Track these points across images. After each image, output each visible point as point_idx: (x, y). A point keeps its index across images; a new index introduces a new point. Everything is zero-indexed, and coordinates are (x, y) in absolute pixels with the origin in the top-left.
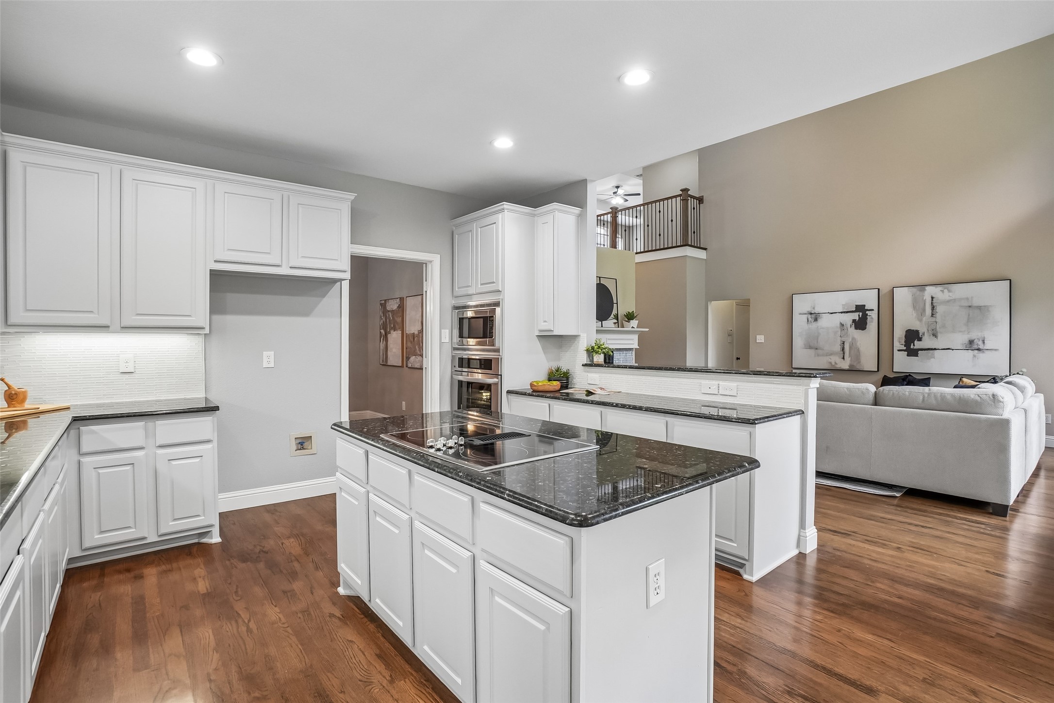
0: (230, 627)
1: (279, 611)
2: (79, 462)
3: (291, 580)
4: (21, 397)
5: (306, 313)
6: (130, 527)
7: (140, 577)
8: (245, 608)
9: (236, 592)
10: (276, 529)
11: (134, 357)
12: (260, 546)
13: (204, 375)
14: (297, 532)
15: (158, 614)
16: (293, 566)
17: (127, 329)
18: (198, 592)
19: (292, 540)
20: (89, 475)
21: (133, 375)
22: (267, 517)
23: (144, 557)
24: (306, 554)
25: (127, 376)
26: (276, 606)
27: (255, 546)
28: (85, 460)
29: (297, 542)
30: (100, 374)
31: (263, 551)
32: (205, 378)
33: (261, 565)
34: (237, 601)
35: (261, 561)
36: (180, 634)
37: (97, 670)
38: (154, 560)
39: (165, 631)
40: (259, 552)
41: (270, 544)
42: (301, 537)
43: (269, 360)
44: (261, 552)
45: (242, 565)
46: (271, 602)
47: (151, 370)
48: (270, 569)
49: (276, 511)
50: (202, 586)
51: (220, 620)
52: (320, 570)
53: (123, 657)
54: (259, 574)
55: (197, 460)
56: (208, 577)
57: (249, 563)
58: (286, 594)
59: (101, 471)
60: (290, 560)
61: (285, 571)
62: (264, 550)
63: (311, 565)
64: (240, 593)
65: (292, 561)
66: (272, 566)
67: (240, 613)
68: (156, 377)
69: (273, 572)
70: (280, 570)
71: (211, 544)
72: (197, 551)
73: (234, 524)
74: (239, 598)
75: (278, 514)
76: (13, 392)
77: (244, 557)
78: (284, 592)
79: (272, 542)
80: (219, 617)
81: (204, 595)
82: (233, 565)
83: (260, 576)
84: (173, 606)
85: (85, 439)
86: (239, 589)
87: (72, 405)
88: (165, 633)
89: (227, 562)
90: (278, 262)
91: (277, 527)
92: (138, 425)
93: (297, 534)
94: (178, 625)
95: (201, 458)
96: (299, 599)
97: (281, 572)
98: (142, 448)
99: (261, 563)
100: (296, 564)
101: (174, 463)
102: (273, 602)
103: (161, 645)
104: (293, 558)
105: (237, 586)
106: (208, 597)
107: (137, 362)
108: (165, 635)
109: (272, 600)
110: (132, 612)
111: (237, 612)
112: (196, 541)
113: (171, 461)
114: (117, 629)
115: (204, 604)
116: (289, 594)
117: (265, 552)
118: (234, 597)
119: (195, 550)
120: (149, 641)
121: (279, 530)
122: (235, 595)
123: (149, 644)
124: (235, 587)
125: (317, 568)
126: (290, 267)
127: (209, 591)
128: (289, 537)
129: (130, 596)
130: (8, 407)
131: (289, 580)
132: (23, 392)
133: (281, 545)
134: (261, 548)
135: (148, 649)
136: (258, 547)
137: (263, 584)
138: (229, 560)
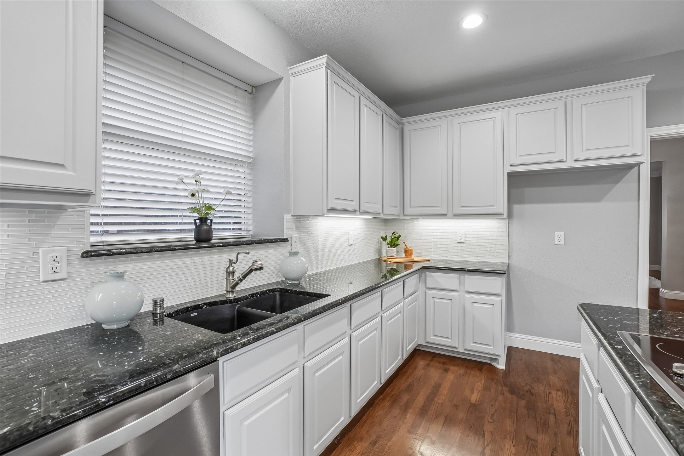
0: (472, 442)
1: (514, 452)
2: (426, 292)
3: (539, 430)
4: (410, 252)
5: (598, 199)
6: (449, 338)
7: (446, 370)
8: (491, 432)
9: (492, 415)
10: (551, 377)
11: (465, 233)
12: (531, 386)
13: (508, 247)
14: (568, 389)
15: (441, 401)
16: (549, 418)
17: (457, 216)
18: (470, 399)
19: (560, 394)
20: (430, 301)
21: (464, 244)
22: (549, 364)
23: (456, 359)
24: (566, 413)
25: (461, 245)
26: (514, 446)
27: (526, 384)
28: (429, 291)
29: (564, 397)
30: (447, 242)
31: (530, 391)
32: (509, 250)
33: (523, 403)
34: (489, 422)
35: (524, 399)
36: (443, 423)
37: (395, 417)
38: (459, 364)
39: (437, 417)
40: (527, 391)
41: (539, 388)
42: (570, 396)
43: (559, 239)
44: (528, 392)
45: (508, 395)
46: (513, 440)
47: (474, 242)
48: (527, 410)
49: (559, 361)
50: (475, 397)
51: (470, 430)
52: (572, 437)
53: (410, 417)
54: (517, 409)
55: (490, 306)
56: (482, 392)
57: (514, 396)
58: (528, 440)
59: (436, 300)
60: (548, 412)
61: (538, 419)
62: (533, 391)
63: (566, 426)
64: (495, 417)
65: (549, 414)
66: (531, 407)
67: (486, 434)
68: (477, 246)
69: (528, 414)
70: (535, 415)
71: (497, 368)
72: (486, 369)
73: (521, 360)
74: (492, 421)
75: (560, 365)
76: (407, 250)
77: (513, 390)
78: (528, 438)
79: (541, 387)
80: (471, 428)
81: (472, 404)
82: (502, 392)
83: (517, 412)
84: (450, 401)
85: (428, 279)
86: (496, 414)
87: (431, 259)
88: (436, 417)
89: (500, 388)
90: (563, 158)
91: (553, 376)
92: (454, 276)
93: (567, 391)
94: (445, 417)
95: (493, 305)
96: (537, 453)
97: (535, 417)
98: (457, 291)
99: (524, 401)
100: (552, 418)
101: (475, 305)
102: (514, 440)
103: (430, 424)
104: (552, 411)
105: (496, 410)
106: (474, 408)
107: (466, 237)
108: (436, 418)
109: (514, 438)
110: (430, 392)
111: (484, 431)
112: (489, 362)
113: (473, 303)
114: (417, 398)
115: (468, 411)
116: (531, 442)
117: (532, 394)
118: (489, 418)
119: (485, 368)
120: (426, 417)
121: (553, 379)
122: (491, 417)
123: (425, 419)
124: (494, 410)
125: (571, 433)
126: (574, 161)
127: (477, 403)
128: (558, 390)
129: (435, 381)
130: (406, 257)
131: (538, 429)
132: (411, 249)
133: (548, 394)
134: (530, 388)
135: (422, 422)
136: (529, 387)
137: (515, 420)
138: (502, 386)
